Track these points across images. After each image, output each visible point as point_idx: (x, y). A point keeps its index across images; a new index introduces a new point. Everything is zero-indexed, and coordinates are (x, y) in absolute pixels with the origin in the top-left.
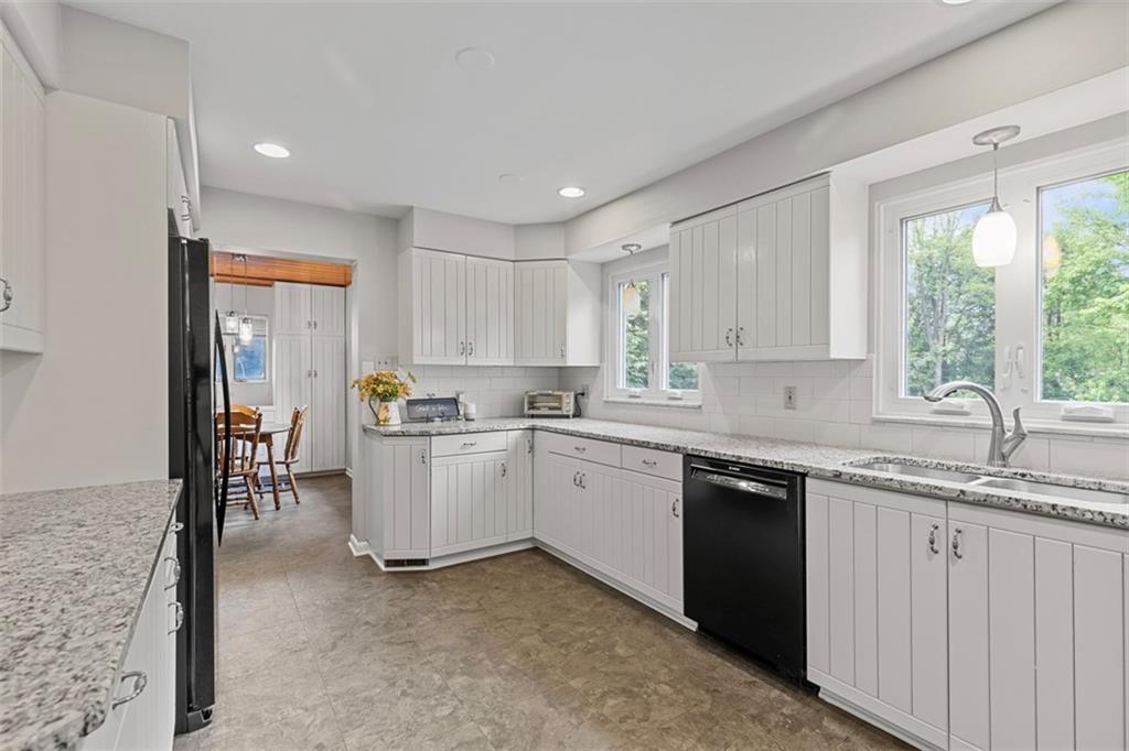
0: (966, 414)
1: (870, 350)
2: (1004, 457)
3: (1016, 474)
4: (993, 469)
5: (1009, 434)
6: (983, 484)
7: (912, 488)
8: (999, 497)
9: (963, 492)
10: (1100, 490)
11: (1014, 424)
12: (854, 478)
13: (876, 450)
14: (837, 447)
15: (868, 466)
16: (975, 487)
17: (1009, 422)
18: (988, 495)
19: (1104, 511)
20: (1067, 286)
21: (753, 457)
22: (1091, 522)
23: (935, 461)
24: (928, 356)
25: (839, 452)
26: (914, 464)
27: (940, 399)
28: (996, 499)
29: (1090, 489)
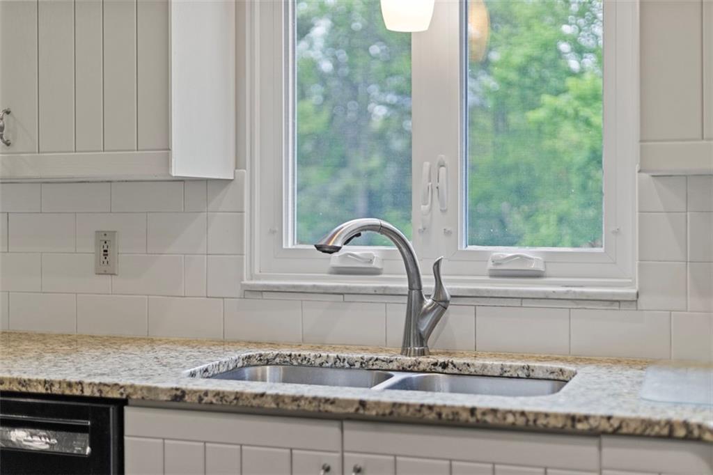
0: (375, 272)
1: (238, 164)
2: (422, 339)
3: (435, 364)
4: (409, 360)
5: (428, 302)
6: (393, 387)
7: (292, 407)
8: (408, 406)
9: (362, 403)
10: (528, 377)
11: (433, 286)
12: (206, 399)
13: (249, 343)
14: (187, 343)
15: (234, 373)
16: (381, 394)
17: (428, 284)
18: (394, 405)
19: (527, 409)
20: (513, 76)
21: (25, 377)
22: (513, 429)
23: (333, 355)
24: (346, 178)
25: (188, 351)
26: (305, 363)
27: (338, 249)
28: (404, 409)
29: (518, 377)
